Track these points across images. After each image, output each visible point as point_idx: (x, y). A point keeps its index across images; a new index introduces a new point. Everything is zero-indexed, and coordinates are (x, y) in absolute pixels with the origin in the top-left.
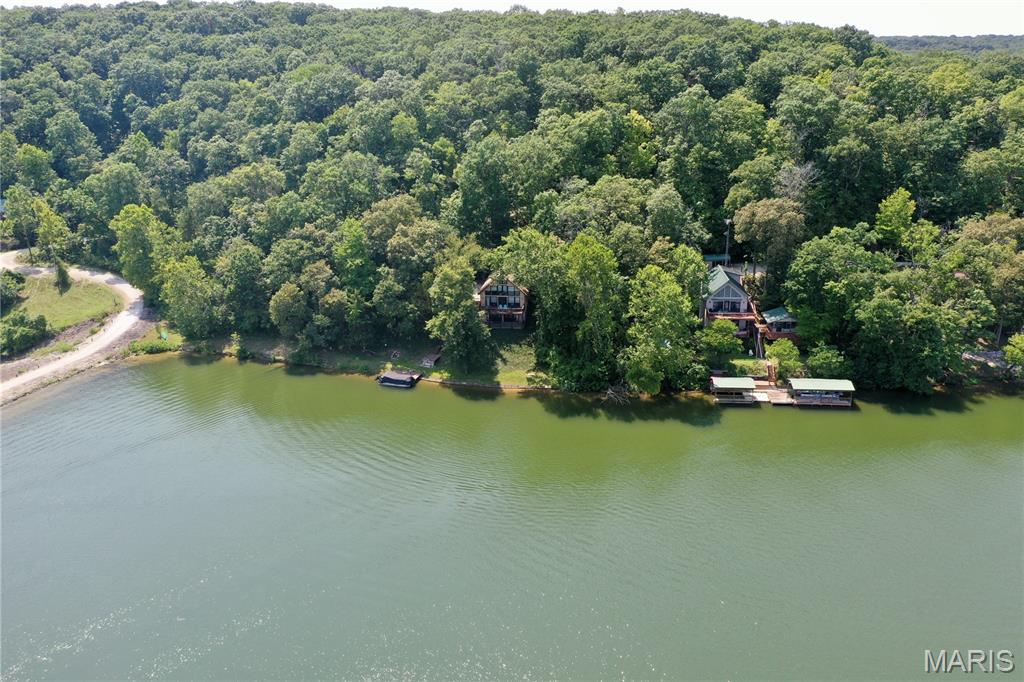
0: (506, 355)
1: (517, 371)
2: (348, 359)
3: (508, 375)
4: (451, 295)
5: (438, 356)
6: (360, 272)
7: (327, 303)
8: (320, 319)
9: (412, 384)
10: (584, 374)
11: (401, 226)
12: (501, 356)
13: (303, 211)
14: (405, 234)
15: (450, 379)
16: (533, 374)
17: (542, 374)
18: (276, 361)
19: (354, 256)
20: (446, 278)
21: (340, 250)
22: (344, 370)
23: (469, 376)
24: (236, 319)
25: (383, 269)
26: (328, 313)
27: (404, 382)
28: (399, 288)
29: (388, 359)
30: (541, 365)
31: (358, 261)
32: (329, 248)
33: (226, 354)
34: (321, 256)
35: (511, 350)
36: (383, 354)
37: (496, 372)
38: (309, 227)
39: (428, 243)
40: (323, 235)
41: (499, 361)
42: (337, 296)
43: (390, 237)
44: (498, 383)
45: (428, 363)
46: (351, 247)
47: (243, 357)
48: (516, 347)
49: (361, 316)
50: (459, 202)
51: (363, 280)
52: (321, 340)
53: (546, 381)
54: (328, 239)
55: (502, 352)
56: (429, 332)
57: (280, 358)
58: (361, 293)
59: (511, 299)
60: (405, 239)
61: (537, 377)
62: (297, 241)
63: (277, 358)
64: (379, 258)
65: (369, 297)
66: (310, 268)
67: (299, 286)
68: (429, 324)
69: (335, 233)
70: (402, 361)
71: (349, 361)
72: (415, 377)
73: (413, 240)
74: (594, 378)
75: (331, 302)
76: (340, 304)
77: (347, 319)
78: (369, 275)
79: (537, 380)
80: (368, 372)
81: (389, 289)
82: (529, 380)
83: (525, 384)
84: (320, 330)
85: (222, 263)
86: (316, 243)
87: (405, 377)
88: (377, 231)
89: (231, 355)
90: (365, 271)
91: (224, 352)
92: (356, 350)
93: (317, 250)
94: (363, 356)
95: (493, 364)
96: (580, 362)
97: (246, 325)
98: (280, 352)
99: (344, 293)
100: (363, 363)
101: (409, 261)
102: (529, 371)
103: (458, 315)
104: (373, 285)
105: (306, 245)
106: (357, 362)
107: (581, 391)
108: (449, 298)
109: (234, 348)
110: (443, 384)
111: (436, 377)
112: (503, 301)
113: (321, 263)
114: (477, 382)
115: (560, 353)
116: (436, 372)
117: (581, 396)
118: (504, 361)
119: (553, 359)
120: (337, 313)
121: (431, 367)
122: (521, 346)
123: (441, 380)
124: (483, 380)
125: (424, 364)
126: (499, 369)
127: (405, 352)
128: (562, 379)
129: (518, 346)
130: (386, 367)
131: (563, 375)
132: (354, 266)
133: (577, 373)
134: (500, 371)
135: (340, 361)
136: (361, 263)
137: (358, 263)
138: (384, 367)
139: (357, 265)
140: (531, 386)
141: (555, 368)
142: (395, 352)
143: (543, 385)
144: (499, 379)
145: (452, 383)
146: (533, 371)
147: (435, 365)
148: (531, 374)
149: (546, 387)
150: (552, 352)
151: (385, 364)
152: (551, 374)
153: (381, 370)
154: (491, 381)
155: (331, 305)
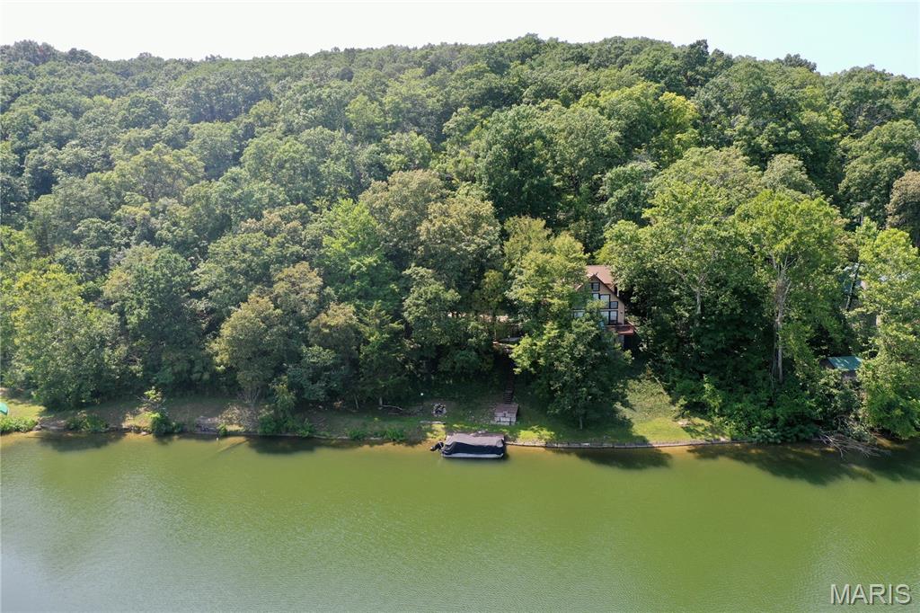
0: (626, 396)
1: (657, 419)
2: (362, 421)
3: (649, 426)
5: (514, 406)
6: (375, 276)
7: (325, 326)
9: (504, 452)
13: (257, 196)
14: (446, 215)
15: (557, 439)
16: (687, 421)
17: (697, 420)
18: (227, 434)
19: (364, 250)
22: (358, 440)
23: (589, 432)
24: (145, 370)
25: (413, 271)
26: (329, 343)
28: (451, 295)
29: (431, 418)
30: (694, 408)
31: (369, 260)
32: (313, 244)
33: (128, 430)
34: (299, 257)
35: (629, 389)
36: (416, 409)
37: (626, 424)
38: (272, 218)
42: (340, 315)
43: (421, 221)
45: (504, 418)
46: (355, 240)
47: (163, 432)
48: (633, 383)
52: (318, 390)
56: (512, 364)
57: (234, 428)
59: (604, 314)
61: (695, 425)
62: (257, 235)
63: (231, 428)
65: (397, 315)
66: (285, 274)
67: (274, 300)
68: (517, 348)
70: (454, 418)
71: (364, 425)
72: (496, 440)
73: (461, 222)
75: (331, 324)
76: (349, 327)
77: (364, 350)
78: (390, 282)
79: (700, 429)
80: (406, 440)
81: (434, 298)
83: (688, 438)
84: (317, 373)
88: (396, 213)
89: (138, 430)
90: (382, 276)
91: (125, 425)
92: (367, 405)
95: (615, 411)
96: (763, 395)
97: (167, 375)
98: (233, 419)
99: (350, 310)
100: (393, 426)
101: (461, 255)
102: (676, 419)
105: (274, 240)
106: (376, 424)
109: (146, 418)
110: (551, 448)
111: (531, 438)
113: (301, 267)
114: (609, 442)
115: (717, 386)
116: (525, 430)
118: (627, 405)
121: (513, 424)
122: (640, 382)
123: (543, 443)
124: (614, 436)
125: (497, 419)
126: (628, 418)
127: (453, 403)
128: (743, 425)
129: (637, 382)
130: (434, 430)
131: (743, 420)
132: (364, 269)
133: (768, 414)
134: (633, 421)
135: (352, 425)
136: (376, 262)
137: (370, 263)
138: (432, 432)
139: (369, 266)
140: (700, 440)
141: (721, 409)
142: (437, 405)
143: (716, 437)
144: (640, 434)
145: (565, 446)
146: (683, 417)
147: (517, 420)
148: (683, 422)
149: (722, 439)
150: (706, 386)
151: (431, 425)
152: (717, 420)
153: (427, 437)
154: (630, 437)
155: (332, 330)
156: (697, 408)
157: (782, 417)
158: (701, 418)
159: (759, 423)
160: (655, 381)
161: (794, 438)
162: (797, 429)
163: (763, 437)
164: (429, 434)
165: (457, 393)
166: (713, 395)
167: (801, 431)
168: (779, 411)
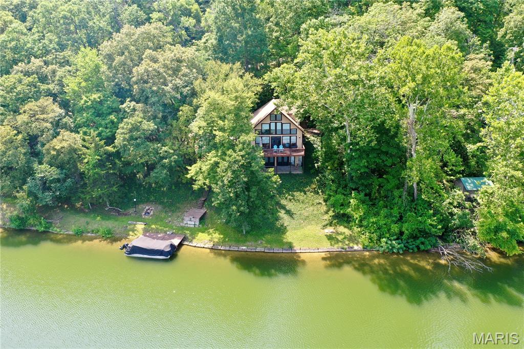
0: (290, 206)
1: (309, 227)
3: (300, 233)
4: (222, 129)
5: (203, 211)
6: (98, 110)
7: (54, 149)
8: (44, 170)
9: (172, 253)
10: (407, 228)
11: (149, 52)
12: (283, 207)
14: (155, 60)
15: (223, 242)
16: (332, 229)
17: (341, 229)
19: (88, 91)
20: (214, 106)
21: (72, 84)
22: (80, 235)
23: (249, 237)
25: (128, 105)
26: (56, 162)
27: (161, 252)
28: (150, 126)
29: (139, 218)
30: (340, 218)
31: (95, 96)
32: (59, 84)
34: (49, 94)
35: (294, 199)
36: (131, 211)
37: (282, 230)
38: (36, 62)
39: (185, 70)
40: (53, 71)
41: (282, 214)
42: (67, 140)
43: (136, 65)
44: (290, 246)
45: (191, 221)
46: (86, 81)
48: (300, 196)
49: (100, 164)
51: (102, 119)
52: (47, 198)
53: (352, 239)
54: (60, 75)
55: (283, 202)
56: (192, 181)
58: (99, 135)
59: (285, 140)
60: (156, 66)
61: (338, 234)
62: (17, 76)
65: (110, 140)
66: (30, 106)
67: (17, 128)
68: (193, 170)
69: (68, 67)
70: (157, 219)
71: (88, 223)
72: (176, 242)
73: (165, 66)
75: (57, 148)
76: (73, 150)
77: (82, 168)
78: (110, 114)
79: (340, 238)
80: (112, 237)
81: (135, 128)
82: (330, 238)
83: (327, 246)
84: (45, 185)
86: (43, 79)
88: (118, 59)
90: (104, 109)
92: (96, 207)
93: (43, 86)
94: (106, 216)
95: (277, 219)
96: (395, 212)
99: (78, 137)
100: (106, 225)
101: (161, 94)
102: (325, 226)
103: (235, 155)
104: (114, 125)
105: (27, 79)
106: (98, 223)
107: (409, 252)
108: (221, 134)
110: (215, 250)
111: (204, 240)
112: (277, 141)
113: (46, 100)
114: (260, 246)
115: (363, 202)
116: (203, 232)
118: (289, 212)
121: (196, 226)
122: (305, 194)
123: (210, 245)
124: (268, 242)
125: (185, 222)
126: (285, 225)
127: (160, 207)
128: (375, 236)
129: (302, 194)
130: (136, 230)
131: (375, 231)
132: (90, 103)
133: (395, 228)
134: (288, 228)
135: (76, 222)
136: (99, 98)
137: (95, 99)
138: (133, 231)
139: (94, 101)
140: (336, 248)
141: (361, 221)
142: (147, 208)
143: (351, 245)
144: (290, 240)
145: (228, 248)
146: (331, 226)
147: (200, 223)
148: (329, 230)
149: (356, 247)
150: (352, 201)
151: (135, 225)
152: (356, 229)
153: (129, 235)
154: (280, 242)
155: (59, 152)
156: (343, 218)
157: (406, 232)
158: (345, 227)
159: (388, 235)
160: (318, 193)
161: (416, 250)
162: (418, 242)
163: (388, 248)
164: (131, 233)
165: (166, 198)
166: (357, 208)
167: (423, 243)
168: (406, 226)
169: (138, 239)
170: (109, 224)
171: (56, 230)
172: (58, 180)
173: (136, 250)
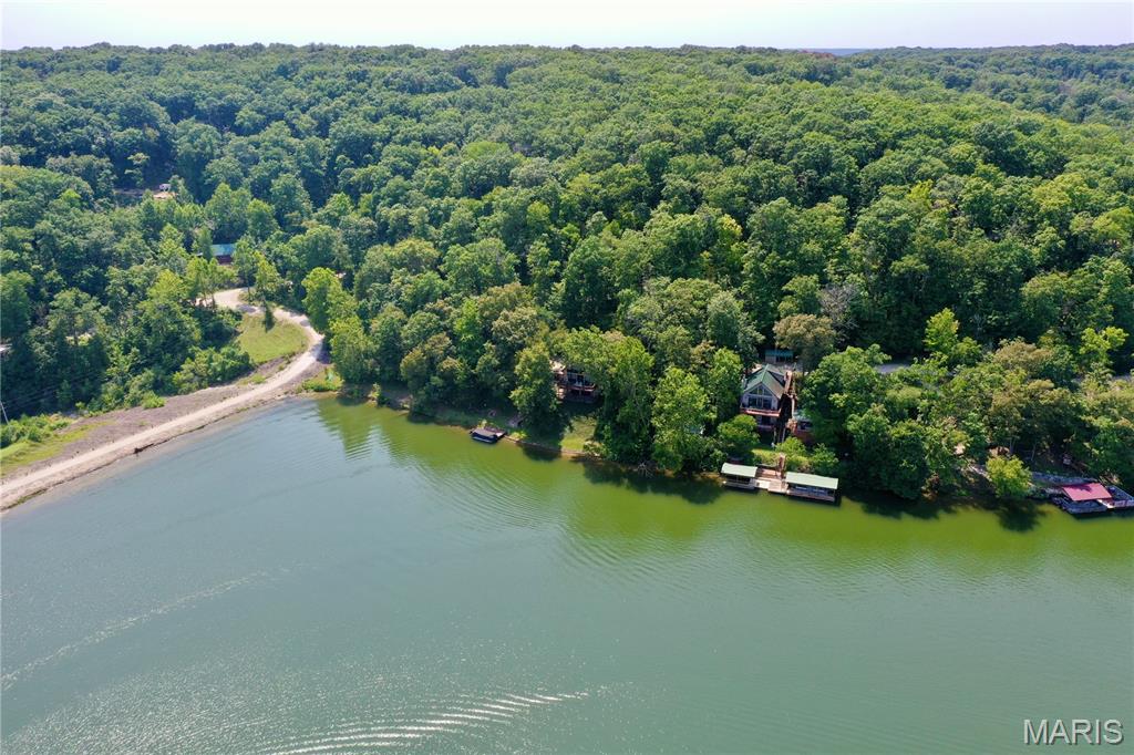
0: (575, 424)
1: (578, 439)
2: (454, 413)
3: (570, 441)
4: (529, 374)
5: (521, 419)
6: (471, 345)
7: (443, 368)
8: (436, 380)
9: (495, 440)
10: (625, 448)
11: (505, 311)
12: (570, 425)
13: (438, 289)
14: (506, 318)
15: (525, 438)
16: (590, 442)
18: (404, 408)
19: (468, 331)
20: (527, 360)
21: (458, 326)
22: (451, 422)
23: (541, 439)
24: (380, 372)
25: (487, 345)
26: (442, 376)
27: (487, 438)
28: (496, 362)
29: (485, 417)
30: (598, 437)
31: (469, 336)
32: (452, 321)
33: (369, 398)
34: (446, 329)
35: (579, 421)
36: (483, 412)
37: (561, 438)
38: (440, 303)
39: (523, 328)
40: (450, 310)
41: (567, 429)
42: (450, 363)
43: (496, 319)
44: (560, 447)
45: (513, 425)
46: (467, 324)
47: (382, 402)
48: (583, 418)
49: (467, 381)
50: (563, 290)
51: (471, 351)
52: (435, 397)
53: (597, 450)
54: (452, 315)
55: (572, 421)
56: (512, 400)
57: (407, 406)
58: (468, 362)
59: (587, 378)
60: (506, 323)
61: (591, 446)
62: (428, 314)
63: (404, 406)
64: (487, 334)
65: (474, 366)
66: (434, 338)
67: (424, 352)
68: (514, 394)
69: (458, 311)
70: (496, 419)
71: (456, 415)
72: (499, 435)
73: (511, 323)
74: (631, 453)
75: (445, 367)
76: (453, 369)
77: (456, 381)
78: (477, 348)
79: (591, 448)
80: (468, 426)
81: (487, 362)
82: (585, 447)
83: (580, 451)
84: (435, 389)
85: (376, 324)
86: (443, 317)
87: (489, 434)
88: (486, 313)
89: (373, 399)
90: (474, 345)
91: (368, 396)
92: (463, 407)
93: (442, 323)
94: (468, 412)
95: (562, 430)
97: (386, 377)
98: (407, 402)
99: (457, 361)
100: (466, 418)
101: (506, 341)
102: (587, 440)
103: (531, 391)
104: (479, 356)
105: (435, 317)
106: (462, 417)
107: (620, 462)
108: (527, 376)
109: (374, 395)
110: (519, 443)
111: (516, 436)
112: (580, 379)
113: (442, 335)
114: (545, 445)
115: (613, 429)
116: (517, 432)
117: (619, 466)
118: (572, 429)
119: (607, 432)
120: (449, 376)
121: (515, 427)
123: (518, 440)
124: (550, 443)
125: (509, 424)
126: (565, 435)
127: (500, 412)
128: (609, 450)
129: (586, 417)
130: (481, 424)
131: (610, 447)
132: (466, 340)
133: (620, 447)
134: (565, 437)
135: (450, 414)
136: (472, 337)
139: (469, 339)
140: (585, 453)
141: (606, 440)
142: (492, 411)
143: (595, 453)
144: (562, 444)
145: (526, 443)
147: (517, 426)
148: (588, 443)
149: (596, 455)
151: (482, 420)
152: (602, 444)
154: (555, 445)
155: (445, 370)
158: (597, 442)
159: (615, 450)
160: (594, 419)
162: (630, 457)
163: (611, 457)
164: (478, 425)
169: (480, 430)
170: (468, 418)
171: (438, 416)
172: (443, 387)
173: (475, 435)
